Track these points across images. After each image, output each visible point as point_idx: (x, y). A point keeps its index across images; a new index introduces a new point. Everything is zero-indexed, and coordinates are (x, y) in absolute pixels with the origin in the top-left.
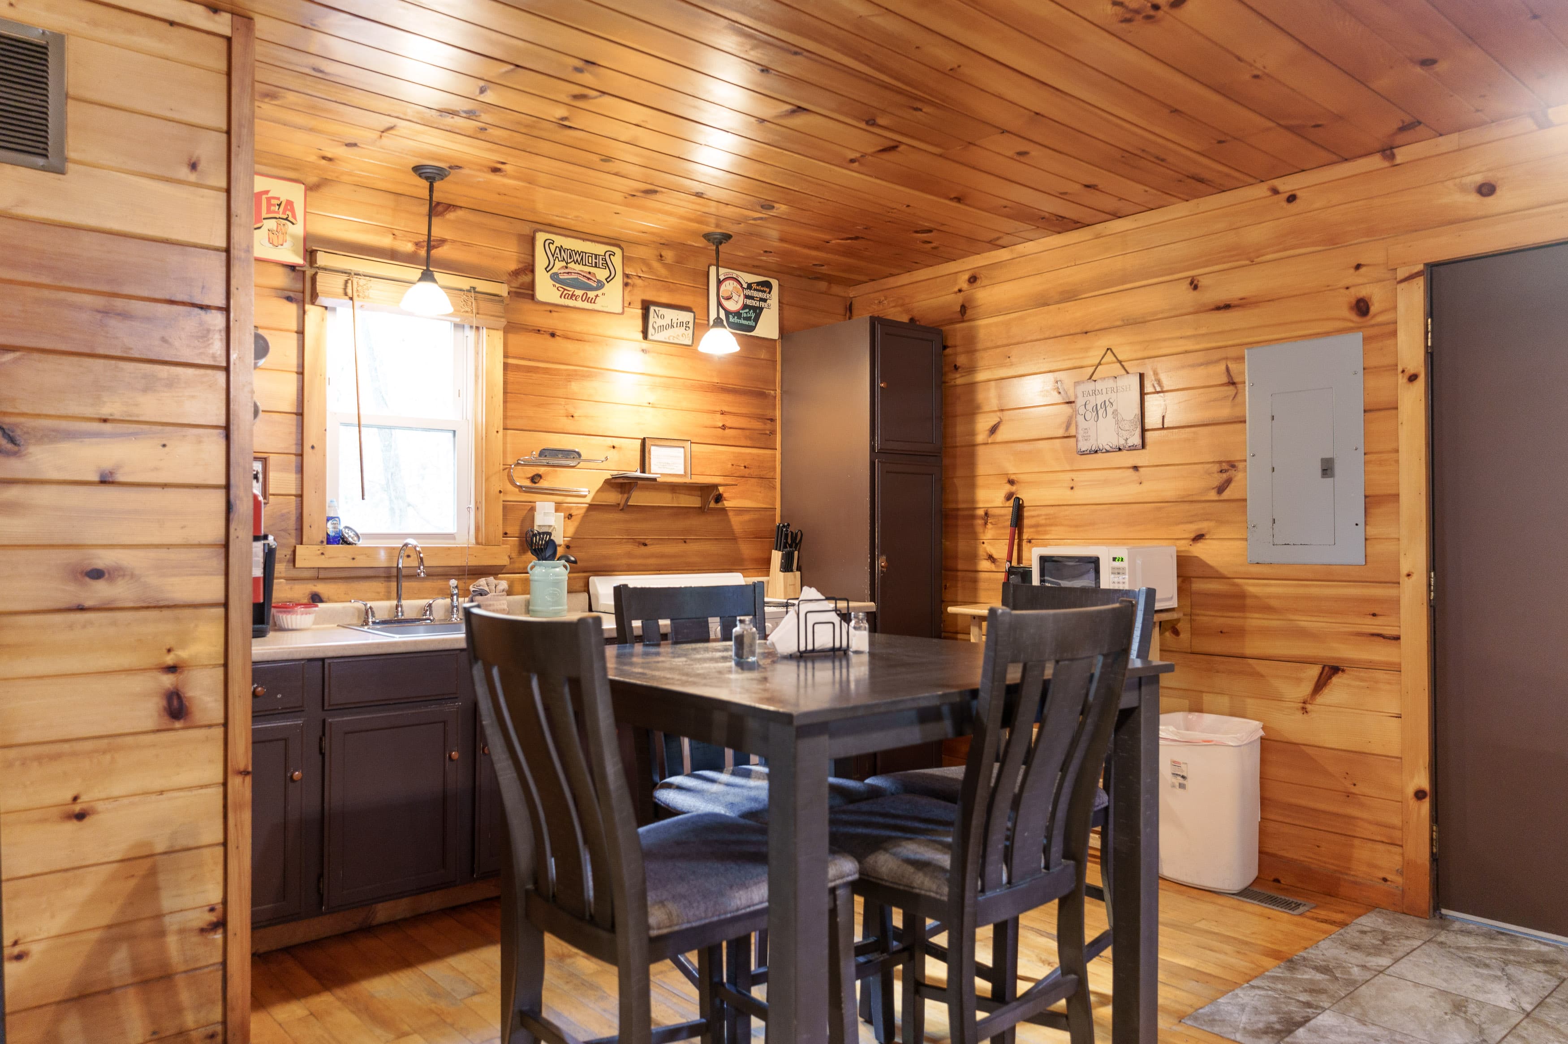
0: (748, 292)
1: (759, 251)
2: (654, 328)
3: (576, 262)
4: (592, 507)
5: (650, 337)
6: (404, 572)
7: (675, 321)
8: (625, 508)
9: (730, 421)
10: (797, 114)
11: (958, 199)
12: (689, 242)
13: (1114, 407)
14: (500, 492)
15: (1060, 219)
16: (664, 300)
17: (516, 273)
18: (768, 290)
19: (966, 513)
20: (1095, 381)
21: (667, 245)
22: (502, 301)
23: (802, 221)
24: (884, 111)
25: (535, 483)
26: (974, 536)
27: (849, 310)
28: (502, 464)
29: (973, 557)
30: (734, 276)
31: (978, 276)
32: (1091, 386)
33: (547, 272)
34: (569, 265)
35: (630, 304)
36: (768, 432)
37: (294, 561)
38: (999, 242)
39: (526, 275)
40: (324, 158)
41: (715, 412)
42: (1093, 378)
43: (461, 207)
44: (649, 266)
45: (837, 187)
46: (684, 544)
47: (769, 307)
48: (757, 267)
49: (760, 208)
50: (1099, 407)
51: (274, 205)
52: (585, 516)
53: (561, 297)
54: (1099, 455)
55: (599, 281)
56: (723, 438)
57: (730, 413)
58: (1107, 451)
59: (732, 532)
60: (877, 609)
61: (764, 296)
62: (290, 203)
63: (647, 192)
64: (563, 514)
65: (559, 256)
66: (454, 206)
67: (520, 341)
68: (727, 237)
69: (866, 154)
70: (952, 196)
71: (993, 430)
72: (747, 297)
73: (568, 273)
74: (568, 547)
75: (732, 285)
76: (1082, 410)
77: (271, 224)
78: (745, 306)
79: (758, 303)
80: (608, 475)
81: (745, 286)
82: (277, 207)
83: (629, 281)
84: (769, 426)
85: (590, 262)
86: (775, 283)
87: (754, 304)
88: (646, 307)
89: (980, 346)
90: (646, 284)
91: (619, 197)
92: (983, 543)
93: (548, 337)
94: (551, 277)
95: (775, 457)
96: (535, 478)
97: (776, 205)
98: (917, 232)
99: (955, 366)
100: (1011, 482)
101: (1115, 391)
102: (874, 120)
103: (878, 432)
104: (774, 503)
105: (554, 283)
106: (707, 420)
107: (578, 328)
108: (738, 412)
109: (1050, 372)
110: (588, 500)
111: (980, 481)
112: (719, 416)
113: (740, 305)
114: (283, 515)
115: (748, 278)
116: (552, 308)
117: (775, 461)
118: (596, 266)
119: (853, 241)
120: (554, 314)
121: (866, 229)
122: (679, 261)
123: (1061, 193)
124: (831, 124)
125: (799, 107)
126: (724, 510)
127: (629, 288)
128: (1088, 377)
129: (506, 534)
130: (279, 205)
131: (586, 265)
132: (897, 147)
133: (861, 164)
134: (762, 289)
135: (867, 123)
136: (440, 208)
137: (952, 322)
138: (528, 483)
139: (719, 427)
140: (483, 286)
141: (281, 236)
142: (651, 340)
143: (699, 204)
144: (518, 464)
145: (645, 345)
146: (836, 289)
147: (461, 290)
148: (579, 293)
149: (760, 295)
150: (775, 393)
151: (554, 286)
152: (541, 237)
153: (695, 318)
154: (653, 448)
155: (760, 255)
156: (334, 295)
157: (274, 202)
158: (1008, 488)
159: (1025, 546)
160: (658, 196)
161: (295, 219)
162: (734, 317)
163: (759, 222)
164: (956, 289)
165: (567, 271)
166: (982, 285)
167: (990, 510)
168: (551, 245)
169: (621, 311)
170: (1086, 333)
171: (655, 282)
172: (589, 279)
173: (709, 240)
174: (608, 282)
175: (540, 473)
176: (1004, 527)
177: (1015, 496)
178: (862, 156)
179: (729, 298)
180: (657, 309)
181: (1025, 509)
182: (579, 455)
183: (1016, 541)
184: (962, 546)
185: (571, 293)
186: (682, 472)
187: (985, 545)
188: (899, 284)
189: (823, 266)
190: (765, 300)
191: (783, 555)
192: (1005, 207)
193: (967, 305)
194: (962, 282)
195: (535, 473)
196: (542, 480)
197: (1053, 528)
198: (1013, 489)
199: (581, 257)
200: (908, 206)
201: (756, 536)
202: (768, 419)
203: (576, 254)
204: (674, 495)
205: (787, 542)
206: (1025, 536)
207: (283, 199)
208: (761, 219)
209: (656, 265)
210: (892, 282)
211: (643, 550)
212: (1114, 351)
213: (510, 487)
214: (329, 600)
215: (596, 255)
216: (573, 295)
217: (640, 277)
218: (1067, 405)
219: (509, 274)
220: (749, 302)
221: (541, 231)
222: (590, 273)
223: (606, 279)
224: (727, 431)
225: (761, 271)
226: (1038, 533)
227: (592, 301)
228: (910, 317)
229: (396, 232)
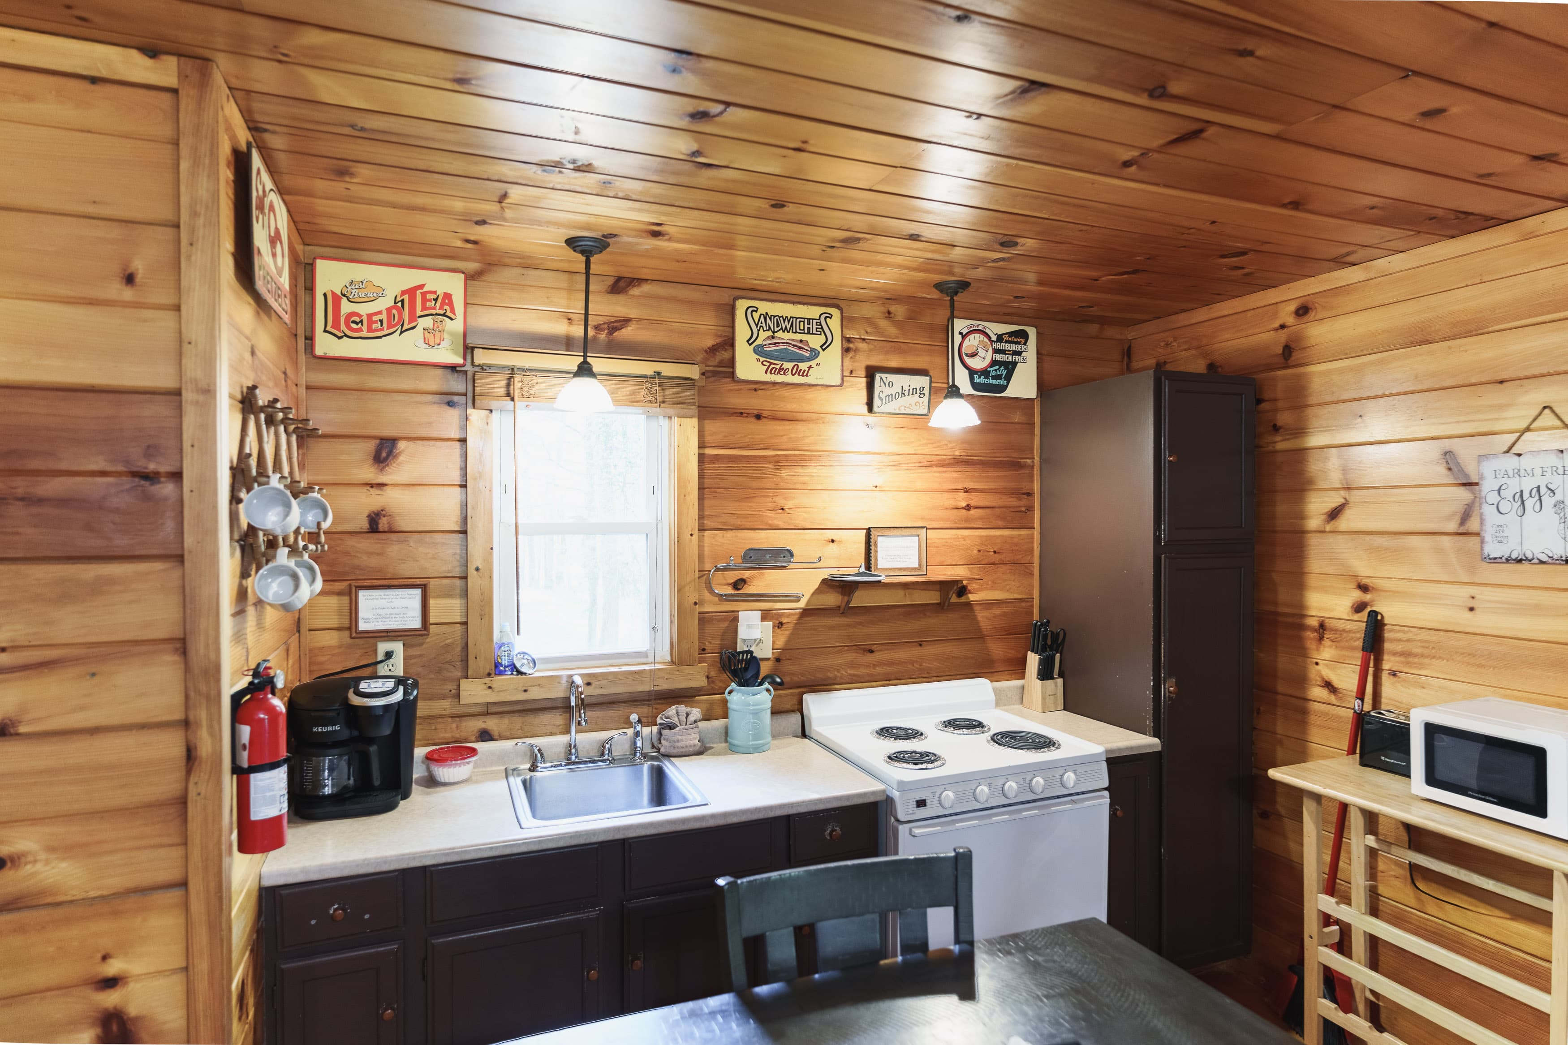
0: (998, 346)
1: (1007, 297)
2: (881, 399)
3: (785, 330)
4: (807, 612)
5: (875, 409)
6: (586, 702)
7: (906, 388)
8: (845, 610)
9: (975, 499)
10: (1031, 94)
11: (1296, 205)
12: (920, 295)
13: (1559, 496)
14: (696, 603)
15: (1463, 216)
16: (894, 363)
17: (713, 350)
18: (1023, 341)
19: (1290, 620)
20: (1519, 455)
21: (895, 299)
22: (694, 385)
23: (1059, 257)
24: (1180, 66)
25: (738, 589)
26: (1302, 652)
27: (1128, 353)
28: (697, 571)
29: (1301, 680)
30: (981, 328)
31: (1310, 306)
32: (1510, 463)
33: (750, 345)
34: (776, 334)
35: (851, 372)
36: (1023, 509)
37: (458, 696)
38: (1350, 259)
39: (726, 350)
40: (468, 241)
41: (957, 490)
42: (1515, 450)
43: (647, 280)
44: (876, 327)
45: (1106, 206)
46: (919, 648)
47: (1024, 361)
48: (1004, 314)
49: (999, 247)
50: (1526, 495)
51: (430, 300)
52: (798, 623)
53: (766, 372)
54: (1525, 566)
55: (813, 350)
56: (968, 520)
57: (975, 490)
58: (1541, 562)
59: (979, 630)
60: (1163, 746)
61: (1018, 348)
62: (448, 296)
63: (846, 241)
64: (771, 623)
65: (764, 325)
66: (638, 279)
67: (716, 428)
68: (964, 285)
69: (1149, 150)
70: (1286, 201)
71: (1334, 514)
72: (996, 351)
73: (775, 344)
74: (778, 660)
75: (977, 340)
76: (1493, 498)
77: (427, 322)
78: (994, 363)
79: (1010, 358)
80: (825, 574)
81: (994, 338)
82: (434, 302)
83: (851, 345)
84: (1025, 502)
85: (802, 328)
86: (1032, 332)
87: (1006, 359)
88: (871, 373)
89: (1312, 400)
90: (872, 347)
91: (816, 250)
92: (1317, 664)
93: (753, 420)
94: (754, 350)
95: (1033, 538)
96: (738, 584)
97: (1019, 240)
98: (1223, 256)
99: (1275, 426)
100: (1364, 588)
101: (1561, 471)
102: (1164, 87)
103: (1165, 518)
104: (1031, 592)
105: (758, 357)
106: (948, 500)
107: (789, 406)
108: (986, 487)
109: (1432, 438)
110: (802, 604)
111: (1312, 580)
112: (962, 495)
113: (988, 361)
114: (447, 646)
115: (996, 329)
116: (756, 386)
117: (1033, 542)
118: (809, 333)
119: (1131, 276)
120: (760, 392)
121: (1148, 259)
122: (912, 317)
123: (1481, 176)
124: (1089, 105)
125: (1033, 82)
126: (969, 605)
127: (851, 354)
128: (1505, 449)
129: (704, 650)
130: (436, 300)
131: (796, 332)
132: (1201, 131)
133: (1141, 167)
134: (1015, 340)
135: (1152, 95)
136: (622, 284)
137: (1271, 368)
138: (729, 590)
139: (963, 508)
140: (669, 370)
141: (437, 334)
142: (876, 413)
143: (917, 249)
144: (717, 570)
145: (871, 419)
146: (1111, 332)
147: (646, 377)
148: (788, 365)
149: (1014, 347)
150: (1033, 462)
151: (758, 360)
152: (742, 306)
153: (931, 382)
154: (880, 539)
155: (1010, 301)
156: (496, 397)
157: (429, 296)
158: (1357, 595)
159: (1386, 681)
160: (862, 245)
161: (454, 314)
162: (980, 377)
163: (1001, 263)
164: (1276, 325)
165: (773, 341)
166: (1317, 318)
167: (1327, 621)
168: (754, 313)
169: (839, 382)
170: (1501, 382)
171: (882, 343)
172: (800, 348)
173: (941, 291)
174: (824, 350)
175: (744, 577)
176: (1353, 649)
177: (1369, 609)
178: (1142, 154)
179: (973, 355)
180: (883, 376)
181: (1386, 627)
182: (791, 554)
183: (1371, 671)
184: (1283, 661)
185: (778, 367)
186: (916, 565)
187: (1318, 667)
188: (1193, 321)
189: (1093, 307)
190: (1019, 353)
191: (1040, 660)
192: (1373, 208)
193: (1293, 346)
194: (1286, 315)
195: (738, 578)
196: (746, 586)
197: (1435, 662)
198: (1367, 597)
199: (791, 324)
200: (1214, 222)
201: (1008, 632)
202: (1024, 494)
203: (784, 321)
204: (907, 591)
205: (1046, 643)
206: (1386, 666)
207: (440, 292)
208: (1003, 259)
209: (884, 323)
210: (1183, 319)
211: (870, 658)
212: (1558, 410)
213: (707, 596)
214: (501, 738)
215: (809, 320)
216: (781, 369)
217: (864, 339)
218: (1463, 488)
219: (706, 351)
220: (999, 357)
221: (742, 298)
222: (801, 341)
223: (821, 347)
224: (973, 511)
225: (1015, 319)
226: (1408, 664)
227: (805, 374)
228: (1209, 362)
229: (571, 316)
